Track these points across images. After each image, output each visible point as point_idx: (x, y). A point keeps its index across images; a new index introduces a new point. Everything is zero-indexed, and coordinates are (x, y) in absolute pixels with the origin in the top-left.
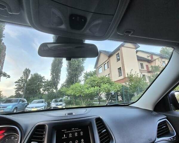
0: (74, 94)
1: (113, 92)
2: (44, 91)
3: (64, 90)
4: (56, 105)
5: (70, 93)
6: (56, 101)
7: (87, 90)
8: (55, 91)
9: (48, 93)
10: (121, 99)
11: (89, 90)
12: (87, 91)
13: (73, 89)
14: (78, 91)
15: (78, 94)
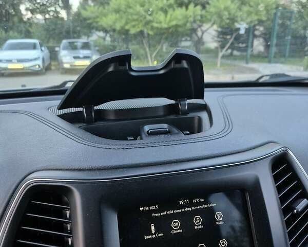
0: (122, 28)
1: (242, 27)
2: (33, 11)
3: (92, 12)
4: (75, 58)
5: (110, 23)
6: (73, 47)
7: (161, 16)
8: (63, 14)
9: (46, 19)
11: (169, 16)
12: (163, 21)
13: (117, 11)
14: (135, 17)
15: (134, 26)
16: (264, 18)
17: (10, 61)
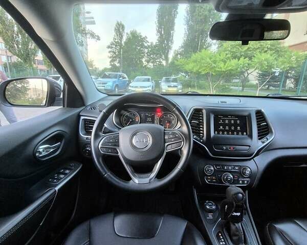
0: (197, 71)
1: (277, 71)
2: (148, 62)
3: (181, 62)
4: (169, 86)
5: (190, 68)
6: (167, 81)
7: (222, 65)
8: (164, 63)
9: (154, 66)
10: (292, 86)
11: (226, 64)
12: (222, 67)
13: (195, 61)
14: (206, 65)
15: (204, 70)
16: (294, 66)
17: (136, 87)
